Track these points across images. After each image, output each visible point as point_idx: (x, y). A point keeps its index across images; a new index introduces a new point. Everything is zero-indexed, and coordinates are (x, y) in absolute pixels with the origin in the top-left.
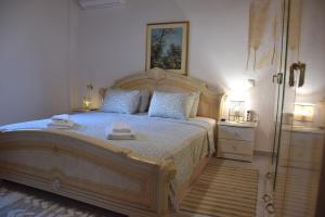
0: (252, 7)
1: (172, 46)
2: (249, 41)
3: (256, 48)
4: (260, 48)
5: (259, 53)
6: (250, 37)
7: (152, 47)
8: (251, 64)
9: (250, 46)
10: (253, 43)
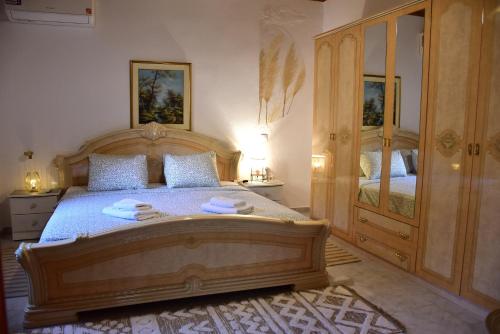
0: (262, 54)
1: (170, 93)
2: (260, 92)
3: (267, 100)
4: (271, 99)
5: (271, 105)
6: (261, 88)
7: (141, 94)
8: (263, 117)
9: (261, 98)
10: (264, 94)
